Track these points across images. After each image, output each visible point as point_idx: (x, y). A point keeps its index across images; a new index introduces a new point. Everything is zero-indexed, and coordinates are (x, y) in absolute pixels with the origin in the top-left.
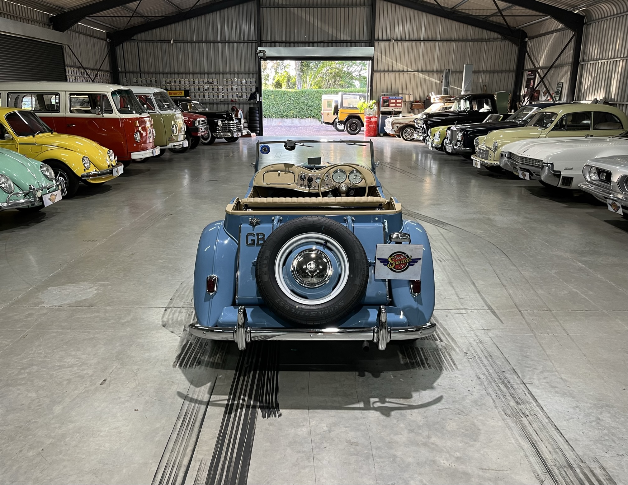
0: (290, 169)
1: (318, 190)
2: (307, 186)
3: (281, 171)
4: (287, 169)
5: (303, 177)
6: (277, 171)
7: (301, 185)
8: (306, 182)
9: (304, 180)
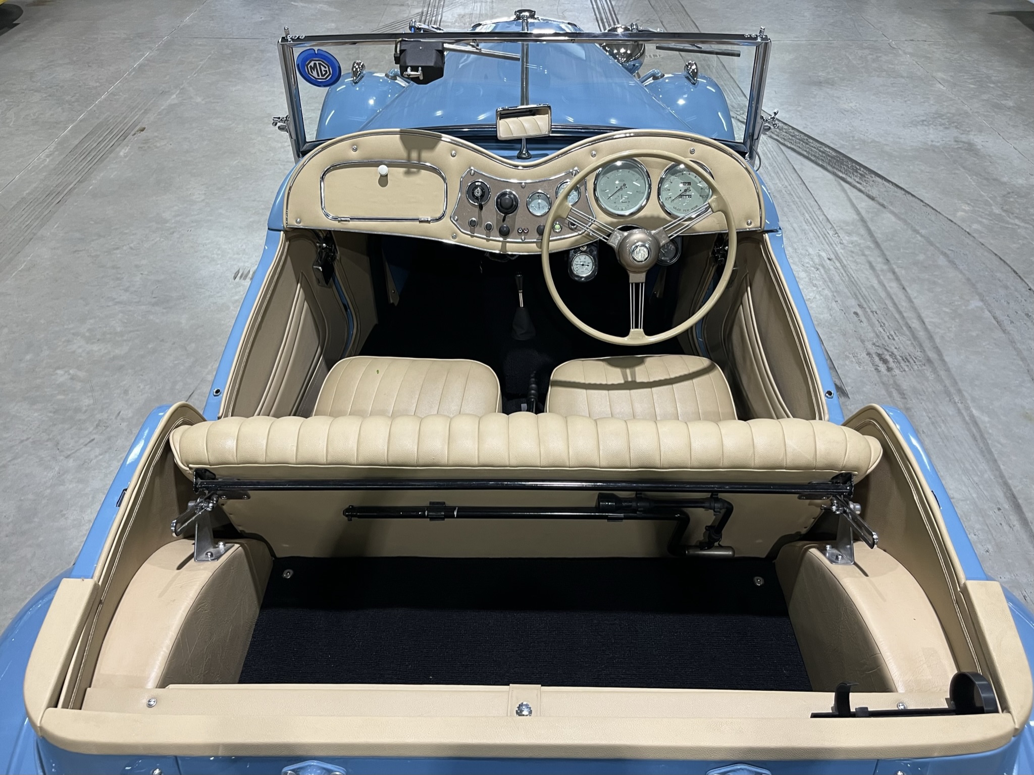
0: (425, 155)
1: (540, 244)
2: (496, 231)
3: (389, 165)
4: (414, 155)
5: (478, 192)
6: (377, 164)
7: (473, 224)
8: (491, 214)
9: (481, 207)
